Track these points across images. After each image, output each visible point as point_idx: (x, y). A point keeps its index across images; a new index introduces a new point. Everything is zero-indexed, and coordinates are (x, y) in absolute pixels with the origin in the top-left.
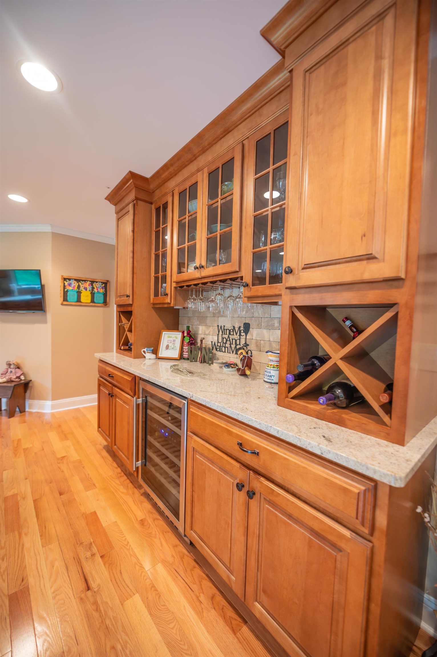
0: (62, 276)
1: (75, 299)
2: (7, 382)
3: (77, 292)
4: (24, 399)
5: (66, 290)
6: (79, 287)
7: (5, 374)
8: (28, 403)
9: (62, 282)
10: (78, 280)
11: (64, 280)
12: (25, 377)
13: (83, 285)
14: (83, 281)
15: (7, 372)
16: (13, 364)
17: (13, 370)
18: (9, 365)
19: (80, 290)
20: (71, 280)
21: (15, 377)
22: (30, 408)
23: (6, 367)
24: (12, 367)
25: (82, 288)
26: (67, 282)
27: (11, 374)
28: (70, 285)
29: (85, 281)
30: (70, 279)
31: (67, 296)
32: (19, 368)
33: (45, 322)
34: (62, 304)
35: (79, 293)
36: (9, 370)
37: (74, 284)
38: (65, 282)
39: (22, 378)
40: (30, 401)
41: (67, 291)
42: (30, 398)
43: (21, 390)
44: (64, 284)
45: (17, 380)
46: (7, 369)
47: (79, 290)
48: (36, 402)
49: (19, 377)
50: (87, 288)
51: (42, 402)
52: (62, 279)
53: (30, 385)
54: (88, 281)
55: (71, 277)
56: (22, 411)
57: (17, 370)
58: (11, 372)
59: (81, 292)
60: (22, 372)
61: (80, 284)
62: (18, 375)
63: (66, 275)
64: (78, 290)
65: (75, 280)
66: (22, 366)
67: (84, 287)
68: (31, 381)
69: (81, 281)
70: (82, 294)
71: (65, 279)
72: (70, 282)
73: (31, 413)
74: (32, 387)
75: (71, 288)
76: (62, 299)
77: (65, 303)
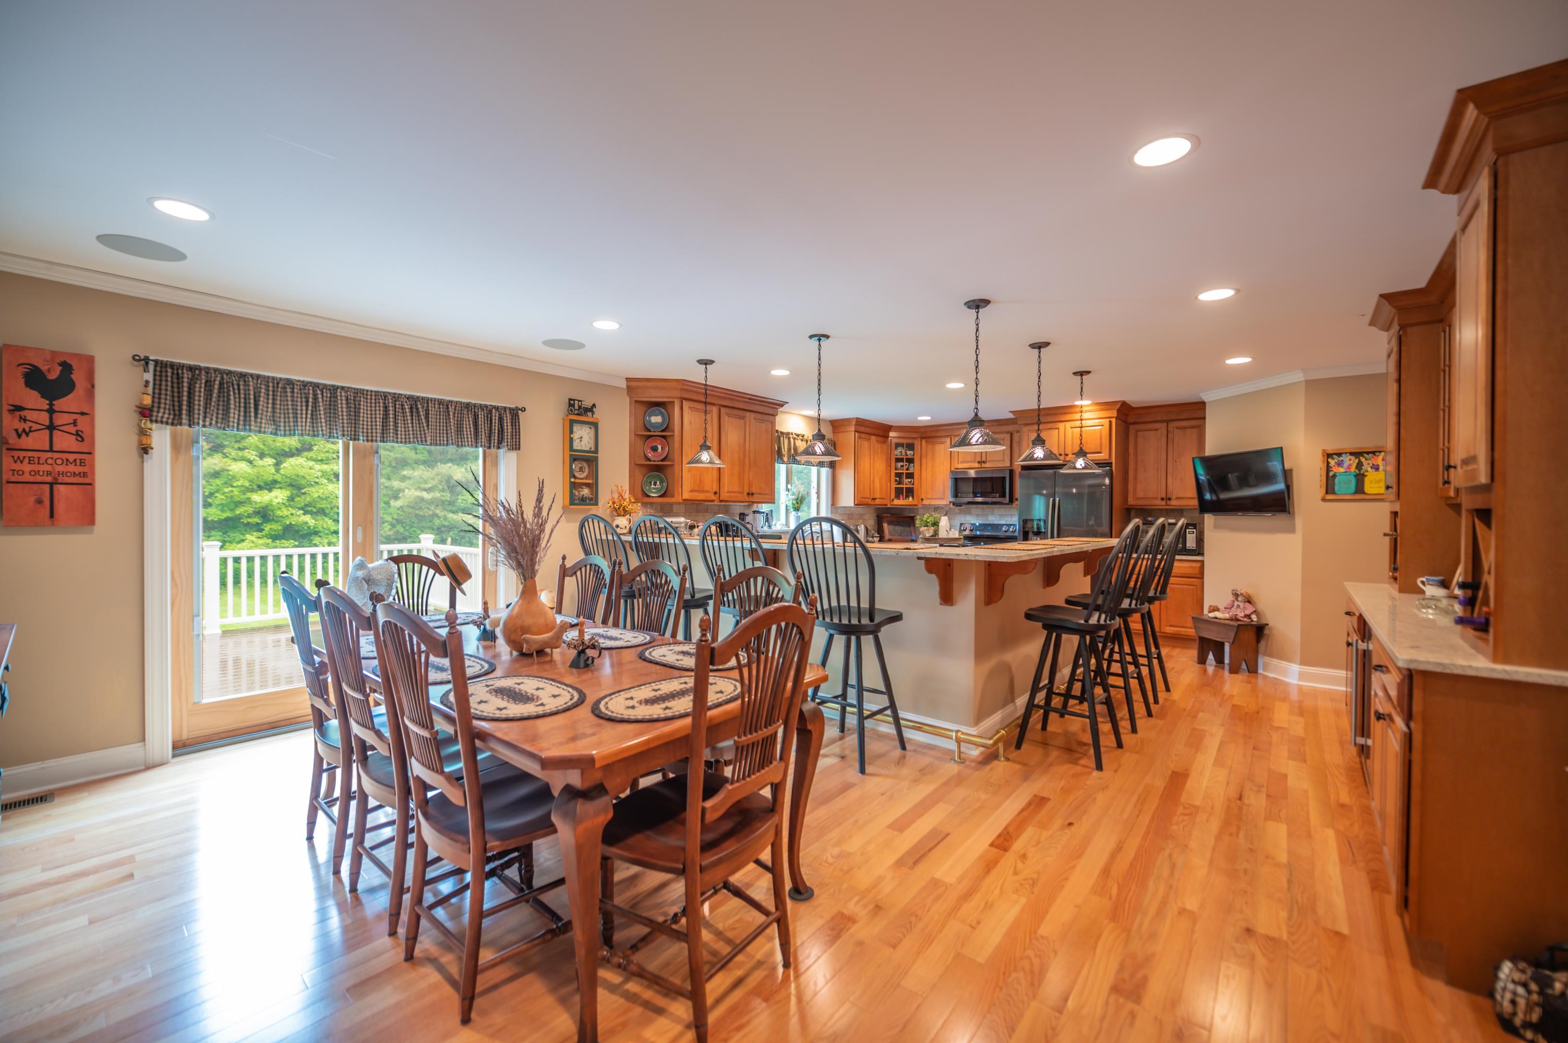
0: (1324, 450)
1: (1352, 486)
2: (1231, 619)
3: (1356, 476)
4: (1256, 652)
5: (1331, 474)
6: (1360, 465)
7: (1230, 609)
8: (1262, 660)
9: (1324, 462)
10: (1357, 454)
11: (1328, 458)
12: (1258, 617)
13: (1370, 462)
14: (1368, 453)
15: (1233, 606)
16: (1242, 594)
17: (1241, 605)
18: (1236, 595)
19: (1362, 472)
20: (1343, 455)
21: (1243, 614)
22: (1264, 670)
23: (1231, 598)
24: (1240, 599)
25: (1367, 466)
26: (1333, 459)
27: (1238, 610)
28: (1340, 464)
29: (1374, 453)
30: (1339, 455)
31: (1334, 485)
32: (1249, 602)
33: (1292, 530)
34: (1324, 500)
35: (1360, 478)
36: (1236, 603)
37: (1349, 461)
38: (1330, 460)
39: (1254, 617)
40: (1266, 658)
41: (1334, 476)
42: (1265, 654)
43: (1250, 636)
44: (1328, 463)
45: (1245, 619)
46: (1233, 602)
47: (1360, 471)
48: (1274, 662)
49: (1248, 616)
50: (1378, 465)
51: (1284, 664)
52: (1323, 456)
53: (1266, 632)
54: (1380, 452)
55: (1343, 449)
56: (1253, 670)
57: (1247, 604)
58: (1238, 606)
59: (1366, 474)
60: (1254, 609)
61: (1363, 460)
62: (1248, 612)
63: (1330, 448)
64: (1358, 472)
65: (1351, 454)
66: (1255, 599)
67: (1371, 465)
68: (1267, 624)
69: (1365, 455)
70: (1366, 479)
71: (1329, 456)
72: (1341, 458)
73: (1265, 677)
74: (1269, 635)
75: (1342, 470)
76: (1324, 491)
77: (1329, 497)
